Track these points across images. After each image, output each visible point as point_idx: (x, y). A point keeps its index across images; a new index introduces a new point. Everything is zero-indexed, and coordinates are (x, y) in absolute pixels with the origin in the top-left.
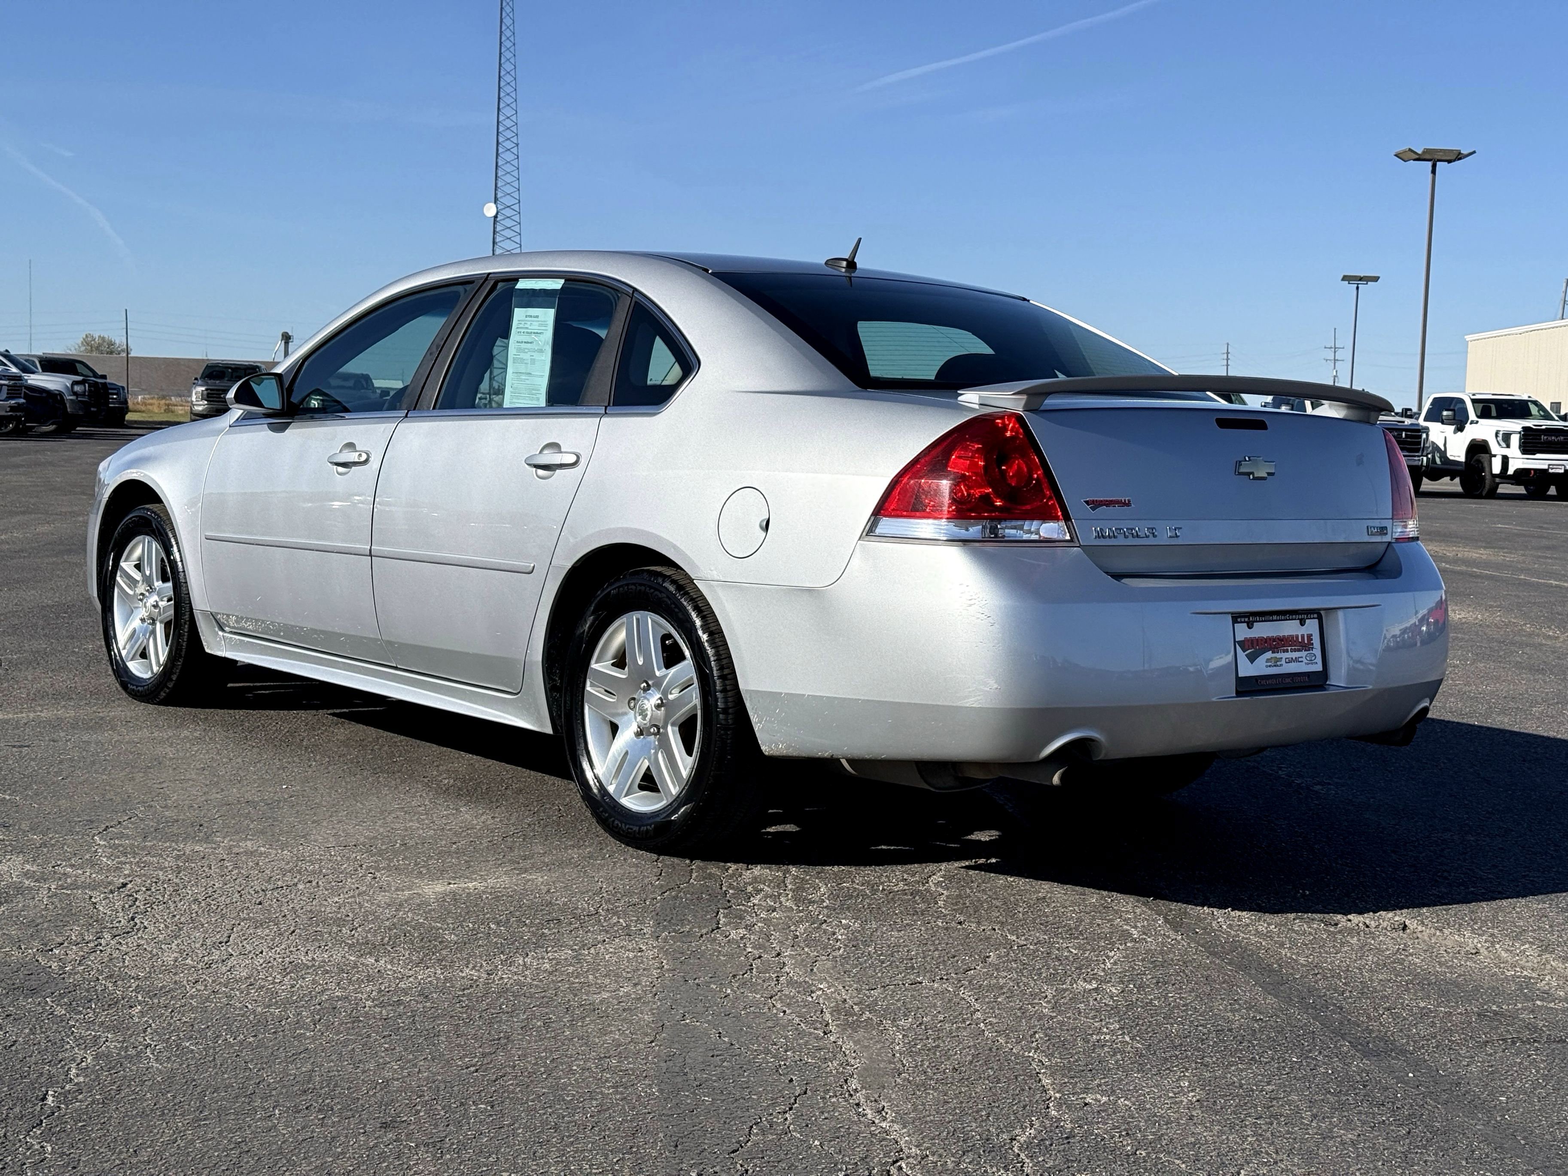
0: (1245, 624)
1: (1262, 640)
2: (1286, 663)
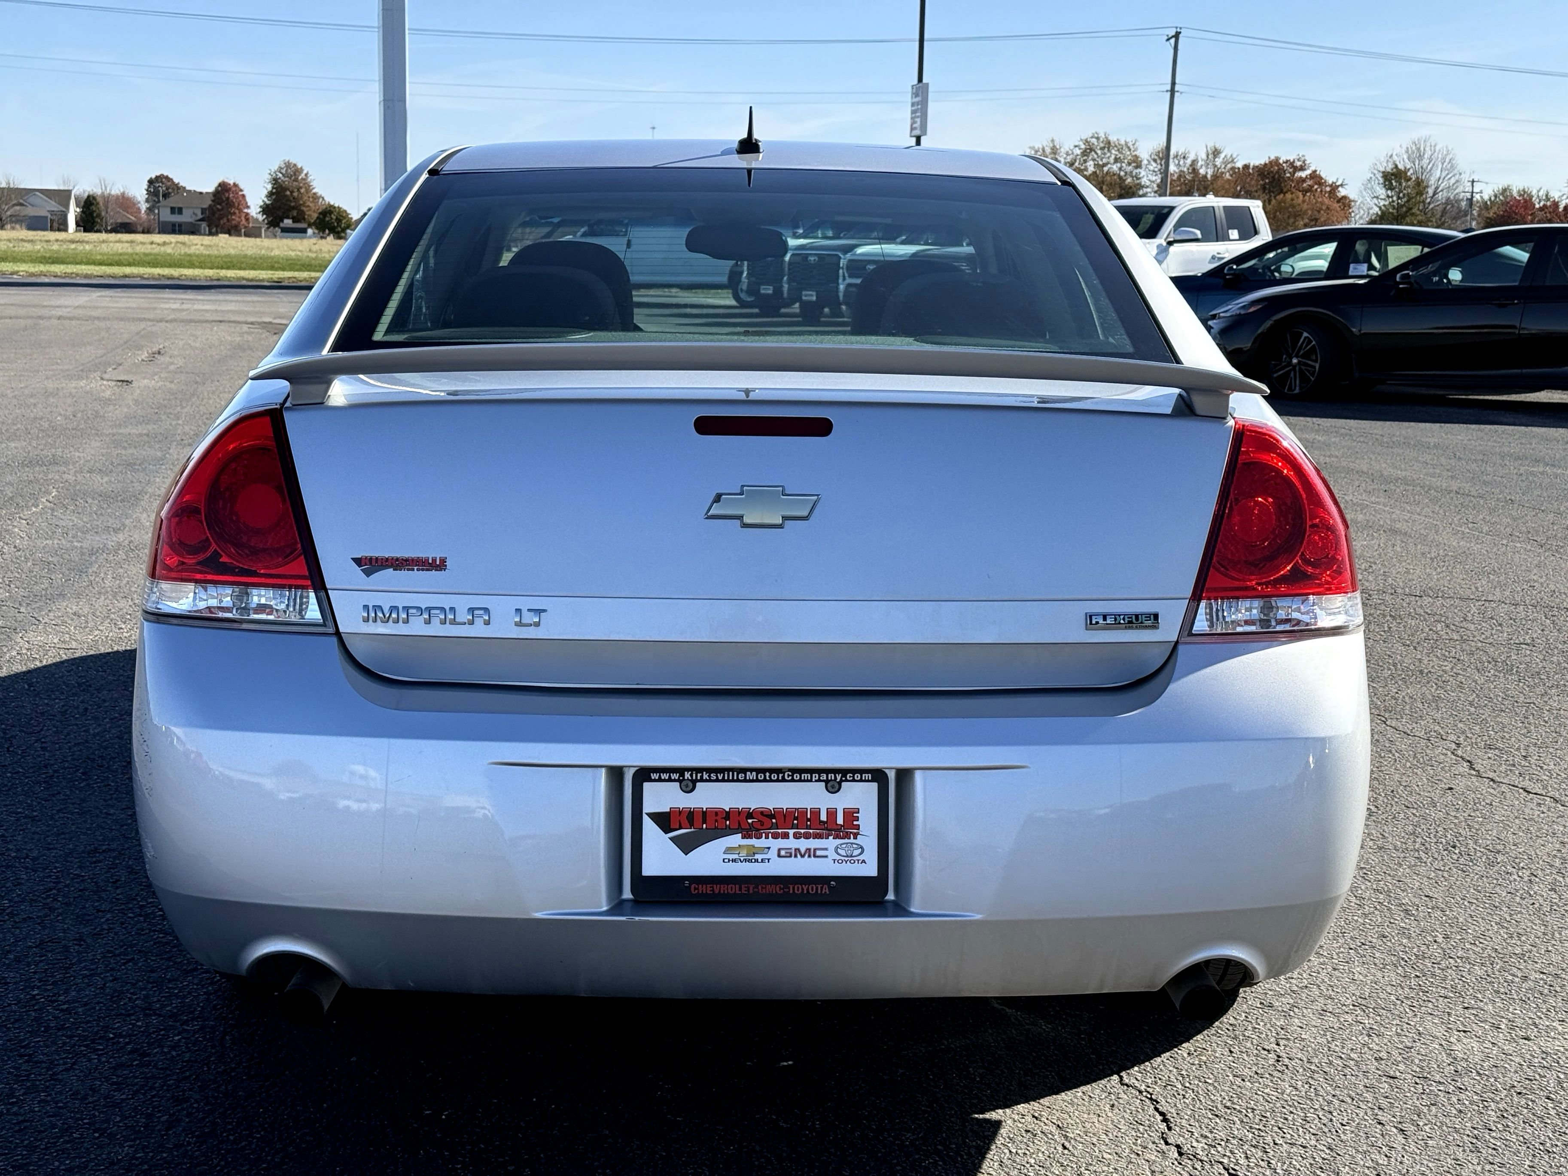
0: (678, 784)
1: (716, 814)
2: (779, 856)
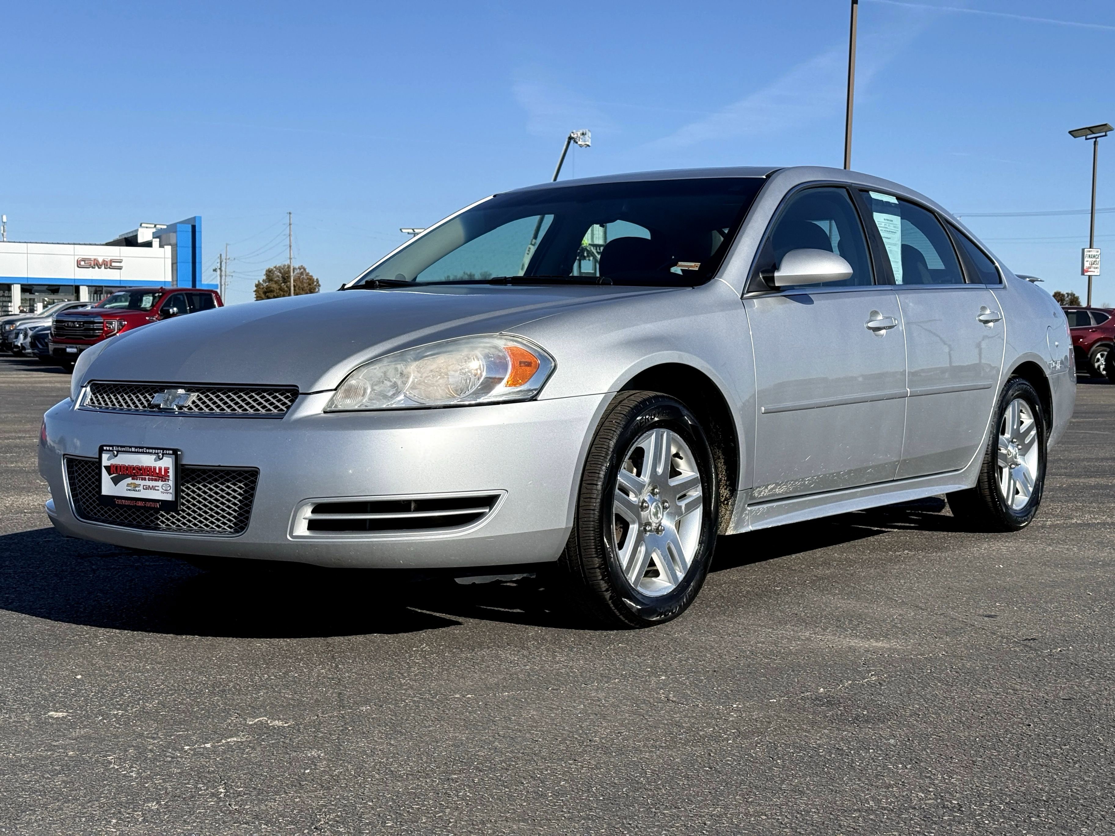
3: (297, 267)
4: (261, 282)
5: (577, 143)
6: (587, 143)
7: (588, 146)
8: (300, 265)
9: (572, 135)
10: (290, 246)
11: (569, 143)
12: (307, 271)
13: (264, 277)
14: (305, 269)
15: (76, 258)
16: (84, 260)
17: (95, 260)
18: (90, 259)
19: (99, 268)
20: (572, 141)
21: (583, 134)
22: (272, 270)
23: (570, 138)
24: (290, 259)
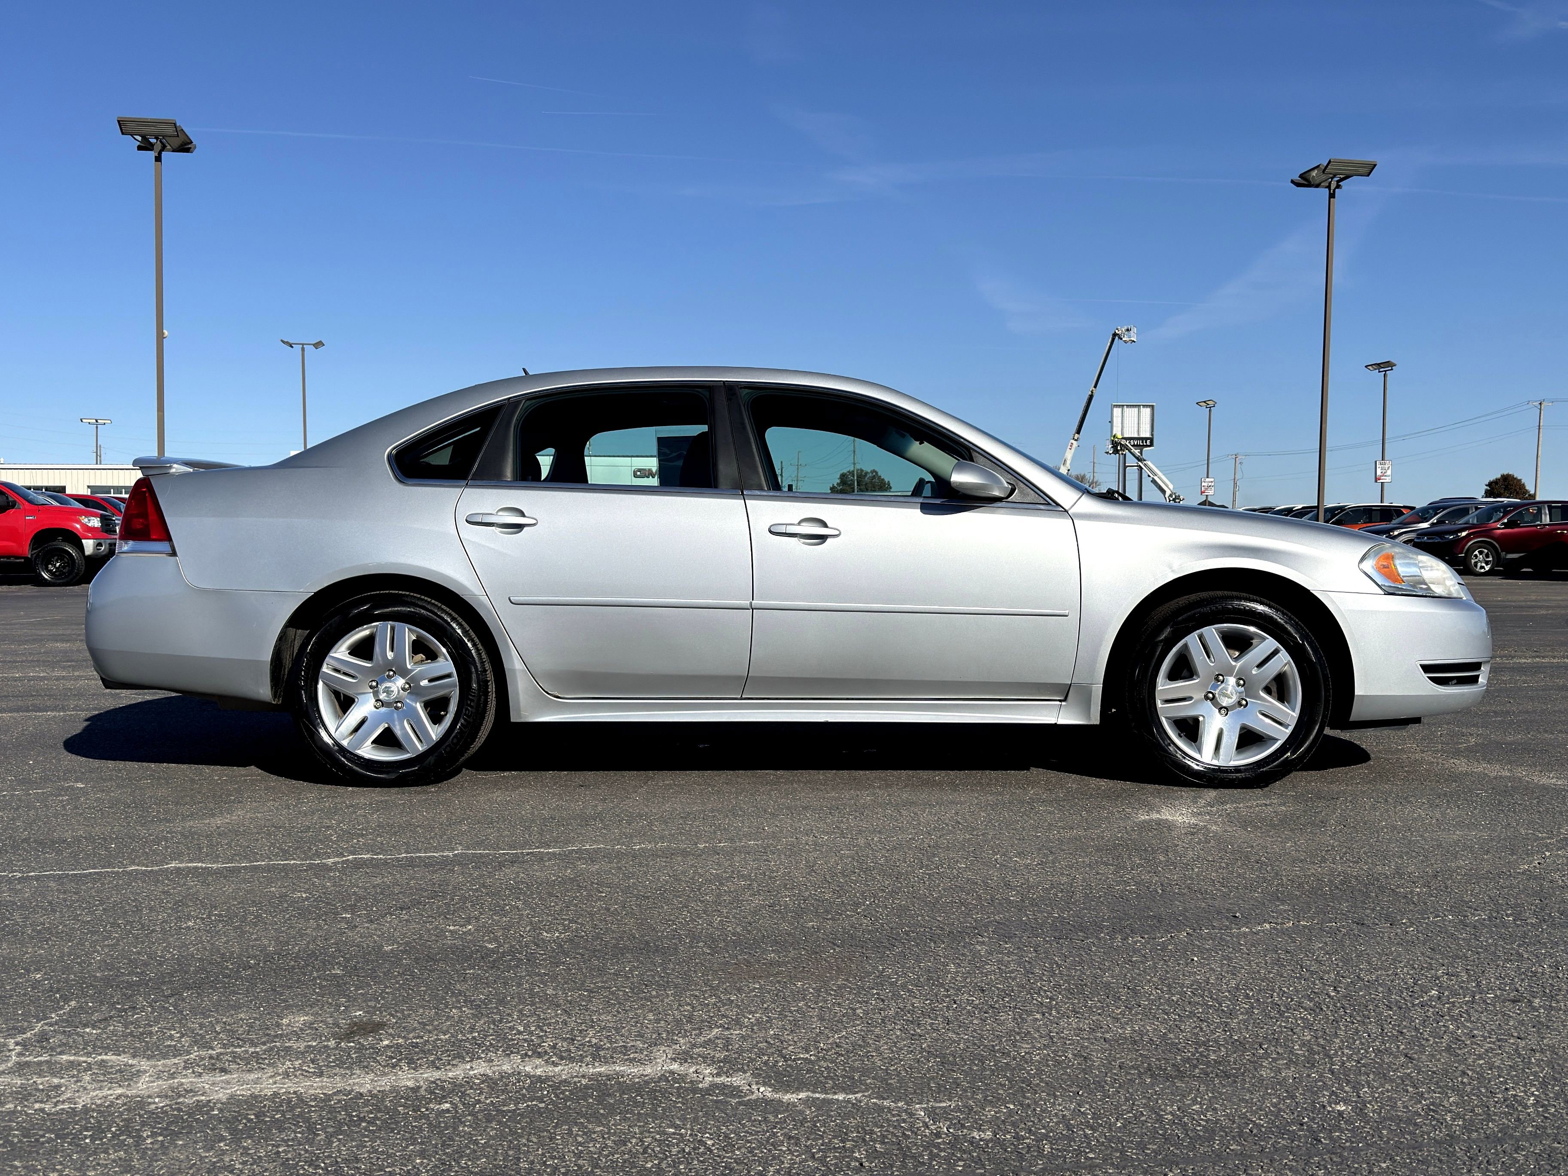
3: (869, 471)
4: (835, 485)
5: (1121, 339)
6: (1132, 339)
7: (1133, 341)
8: (872, 469)
9: (1117, 331)
10: (854, 452)
11: (1113, 340)
12: (879, 474)
13: (839, 481)
14: (877, 473)
15: (633, 468)
16: (639, 470)
17: (649, 470)
18: (644, 470)
19: (653, 477)
20: (1117, 338)
21: (1128, 330)
22: (846, 474)
23: (1115, 335)
24: (854, 464)
